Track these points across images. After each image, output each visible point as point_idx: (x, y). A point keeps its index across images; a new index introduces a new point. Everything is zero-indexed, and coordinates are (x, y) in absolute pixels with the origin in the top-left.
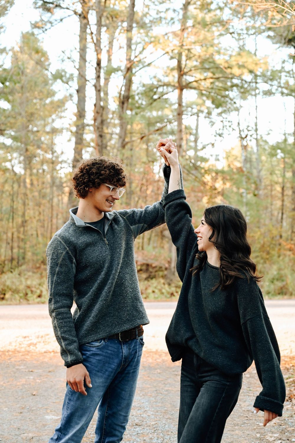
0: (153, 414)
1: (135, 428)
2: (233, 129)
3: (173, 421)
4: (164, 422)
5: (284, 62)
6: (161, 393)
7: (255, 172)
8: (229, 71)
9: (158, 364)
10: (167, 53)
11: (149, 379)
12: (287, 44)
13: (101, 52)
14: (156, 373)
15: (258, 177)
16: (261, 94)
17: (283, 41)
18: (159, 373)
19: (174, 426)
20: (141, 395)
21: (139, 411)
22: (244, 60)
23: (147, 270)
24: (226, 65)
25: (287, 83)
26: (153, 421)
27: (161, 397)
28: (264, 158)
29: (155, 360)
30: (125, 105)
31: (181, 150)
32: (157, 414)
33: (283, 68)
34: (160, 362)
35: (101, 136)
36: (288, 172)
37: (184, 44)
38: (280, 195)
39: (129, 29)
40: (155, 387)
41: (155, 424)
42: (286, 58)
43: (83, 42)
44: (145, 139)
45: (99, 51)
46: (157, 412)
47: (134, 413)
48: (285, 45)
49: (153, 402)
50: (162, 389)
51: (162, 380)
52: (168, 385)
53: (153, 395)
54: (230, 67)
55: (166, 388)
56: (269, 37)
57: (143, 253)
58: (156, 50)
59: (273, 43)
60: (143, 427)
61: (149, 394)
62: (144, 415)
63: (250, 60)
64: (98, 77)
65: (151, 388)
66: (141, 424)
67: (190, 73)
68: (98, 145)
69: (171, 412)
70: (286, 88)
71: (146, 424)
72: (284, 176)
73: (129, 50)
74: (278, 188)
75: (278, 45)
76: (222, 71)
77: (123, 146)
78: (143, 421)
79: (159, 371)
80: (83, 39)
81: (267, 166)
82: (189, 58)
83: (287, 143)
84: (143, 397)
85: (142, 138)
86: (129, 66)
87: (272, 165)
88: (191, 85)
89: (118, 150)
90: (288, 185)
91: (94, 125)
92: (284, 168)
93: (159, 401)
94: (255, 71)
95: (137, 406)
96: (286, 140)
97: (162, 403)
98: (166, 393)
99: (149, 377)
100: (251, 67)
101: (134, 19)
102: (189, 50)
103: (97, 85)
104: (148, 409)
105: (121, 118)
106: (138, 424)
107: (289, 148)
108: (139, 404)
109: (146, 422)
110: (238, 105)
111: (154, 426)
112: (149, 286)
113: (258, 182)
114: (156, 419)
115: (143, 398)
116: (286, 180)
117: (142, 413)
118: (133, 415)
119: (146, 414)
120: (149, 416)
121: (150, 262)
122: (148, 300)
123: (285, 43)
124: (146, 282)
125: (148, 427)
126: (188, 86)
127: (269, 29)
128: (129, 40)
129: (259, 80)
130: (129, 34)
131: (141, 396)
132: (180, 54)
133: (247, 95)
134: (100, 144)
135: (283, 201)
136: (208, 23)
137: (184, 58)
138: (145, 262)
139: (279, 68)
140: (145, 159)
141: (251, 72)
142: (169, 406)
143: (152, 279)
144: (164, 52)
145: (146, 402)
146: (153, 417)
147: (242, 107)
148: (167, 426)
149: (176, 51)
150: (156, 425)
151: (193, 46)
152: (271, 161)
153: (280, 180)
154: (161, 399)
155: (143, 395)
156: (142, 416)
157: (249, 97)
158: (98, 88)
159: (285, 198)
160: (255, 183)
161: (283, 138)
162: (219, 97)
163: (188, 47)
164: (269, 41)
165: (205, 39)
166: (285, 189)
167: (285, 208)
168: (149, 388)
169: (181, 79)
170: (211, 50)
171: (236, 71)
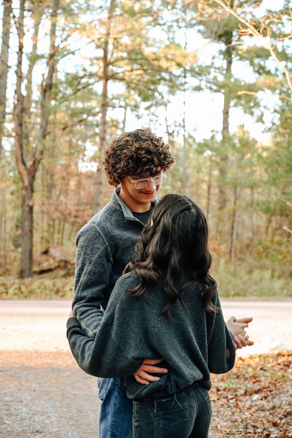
0: (56, 420)
1: (35, 435)
2: (160, 124)
3: (77, 427)
4: (67, 429)
5: (213, 58)
6: (68, 398)
7: (181, 169)
8: (156, 63)
9: (67, 366)
10: (93, 41)
11: (56, 381)
12: (218, 39)
13: (23, 37)
14: (64, 375)
15: (184, 174)
16: (191, 89)
17: (214, 36)
18: (68, 376)
19: (78, 433)
20: (46, 399)
21: (42, 417)
22: (172, 52)
23: (65, 267)
24: (154, 57)
25: (215, 78)
26: (55, 428)
27: (67, 402)
28: (191, 155)
29: (65, 362)
30: (48, 94)
31: (105, 143)
32: (61, 420)
33: (213, 63)
34: (70, 364)
35: (21, 125)
36: (215, 170)
37: (111, 32)
38: (206, 194)
39: (54, 15)
40: (62, 390)
41: (57, 431)
42: (217, 54)
43: (7, 26)
44: (67, 130)
45: (21, 35)
46: (61, 417)
47: (36, 419)
48: (216, 41)
49: (58, 407)
50: (70, 393)
51: (70, 384)
52: (76, 389)
53: (59, 399)
54: (157, 59)
55: (74, 392)
56: (199, 31)
57: (62, 250)
58: (82, 37)
59: (205, 38)
60: (44, 435)
61: (55, 398)
62: (47, 421)
63: (178, 53)
64: (20, 63)
65: (57, 391)
66: (42, 431)
67: (117, 63)
68: (17, 134)
69: (76, 417)
70: (215, 84)
71: (48, 431)
72: (210, 175)
73: (53, 36)
74: (205, 187)
75: (208, 40)
76: (149, 63)
77: (44, 137)
78: (44, 428)
79: (68, 373)
80: (6, 23)
81: (194, 163)
82: (116, 47)
83: (214, 140)
84: (48, 401)
85: (64, 129)
86: (52, 52)
87: (199, 163)
88: (116, 76)
89: (39, 141)
90: (215, 184)
91: (13, 114)
92: (211, 166)
93: (64, 406)
94: (183, 65)
95: (40, 411)
96: (213, 137)
97: (68, 408)
98: (73, 397)
99: (56, 380)
100: (179, 60)
101: (60, 6)
102: (115, 39)
103: (19, 72)
104: (51, 414)
105: (43, 107)
106: (39, 431)
107: (216, 146)
108: (42, 409)
109: (48, 428)
110: (165, 100)
111: (56, 434)
112: (67, 284)
113: (184, 180)
114: (59, 426)
115: (48, 403)
116: (212, 179)
117: (44, 419)
118: (34, 421)
119: (49, 419)
120: (52, 422)
121: (68, 258)
122: (64, 298)
123: (215, 39)
124: (64, 280)
125: (49, 434)
126: (114, 77)
127: (200, 23)
128: (54, 25)
129: (188, 75)
130: (54, 19)
131: (46, 401)
132: (106, 43)
133: (175, 89)
134: (20, 133)
135: (209, 199)
136: (136, 12)
137: (110, 47)
138: (63, 258)
139: (209, 64)
140: (66, 151)
141: (179, 65)
142: (75, 411)
143: (70, 276)
144: (90, 40)
145: (51, 407)
146: (56, 423)
147: (170, 102)
148: (70, 433)
149: (103, 40)
150: (59, 432)
151: (120, 36)
152: (197, 159)
153: (207, 178)
154: (67, 404)
155: (48, 399)
156: (44, 422)
157: (178, 92)
158: (19, 74)
159: (212, 197)
160: (181, 180)
161: (211, 134)
162: (146, 90)
163: (116, 36)
164: (199, 36)
165: (133, 28)
166: (211, 187)
167: (210, 207)
168: (54, 392)
169: (107, 70)
170: (138, 40)
171: (164, 64)
